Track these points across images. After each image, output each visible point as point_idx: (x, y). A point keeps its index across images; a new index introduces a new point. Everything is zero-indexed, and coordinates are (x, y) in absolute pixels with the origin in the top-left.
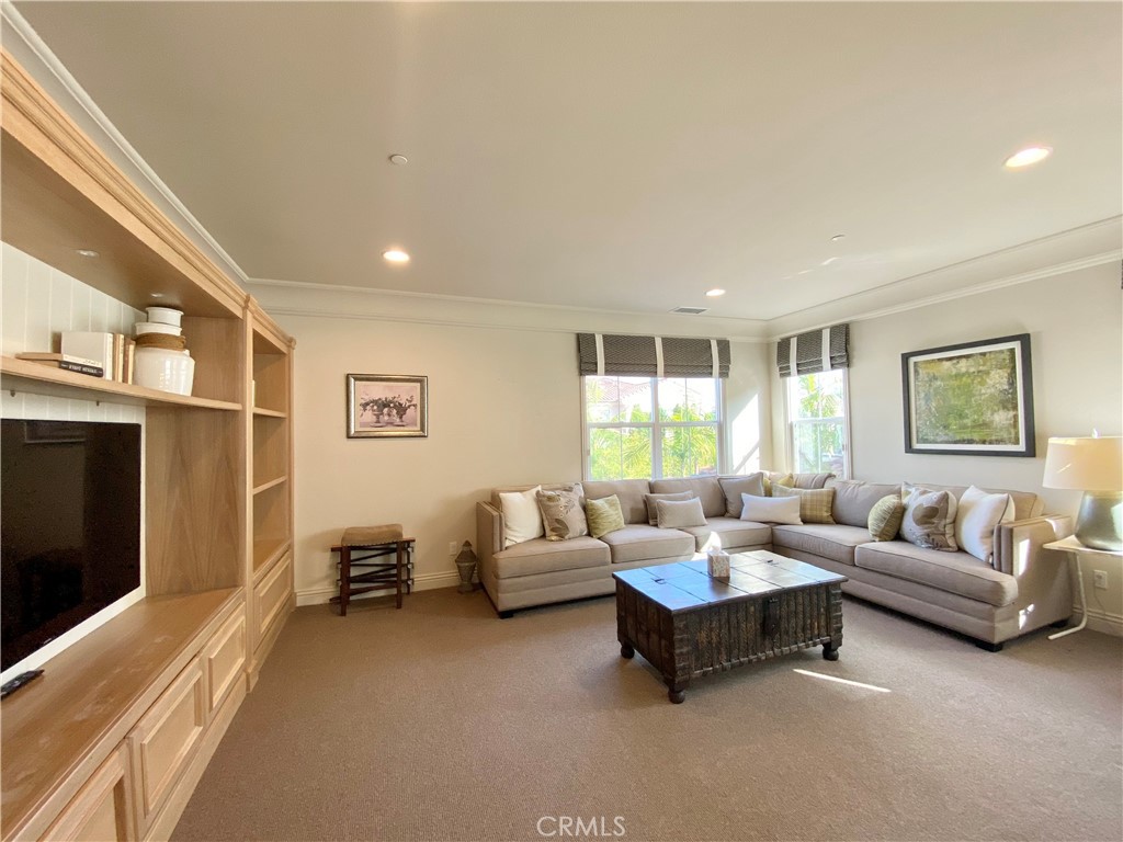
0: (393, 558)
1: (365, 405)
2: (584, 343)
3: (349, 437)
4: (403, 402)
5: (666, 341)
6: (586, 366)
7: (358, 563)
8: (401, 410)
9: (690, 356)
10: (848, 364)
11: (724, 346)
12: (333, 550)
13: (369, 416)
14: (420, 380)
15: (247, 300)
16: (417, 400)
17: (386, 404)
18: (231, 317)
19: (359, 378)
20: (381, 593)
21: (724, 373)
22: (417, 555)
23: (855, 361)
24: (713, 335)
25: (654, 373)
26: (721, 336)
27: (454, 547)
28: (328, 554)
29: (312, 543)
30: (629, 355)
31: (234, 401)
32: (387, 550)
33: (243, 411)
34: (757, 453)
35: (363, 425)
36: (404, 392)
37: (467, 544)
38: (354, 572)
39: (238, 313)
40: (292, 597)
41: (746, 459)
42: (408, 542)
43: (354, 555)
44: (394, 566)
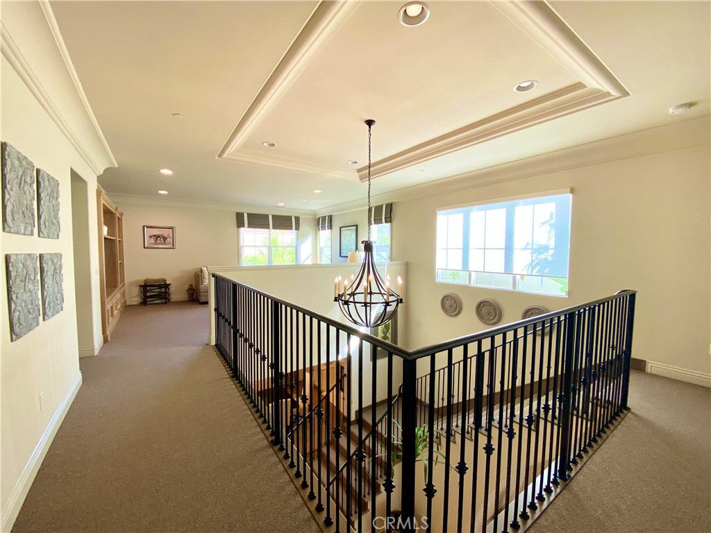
0: (163, 290)
1: (151, 237)
2: (239, 216)
3: (145, 248)
4: (165, 236)
5: (273, 216)
6: (240, 224)
7: (149, 291)
8: (165, 239)
9: (283, 222)
10: (331, 229)
11: (297, 219)
12: (140, 286)
13: (152, 240)
14: (172, 228)
15: (117, 208)
16: (171, 235)
17: (159, 236)
18: (112, 213)
19: (148, 227)
20: (159, 301)
21: (297, 228)
22: (172, 289)
23: (333, 228)
24: (293, 215)
25: (269, 228)
26: (297, 215)
27: (186, 287)
28: (138, 288)
29: (132, 284)
30: (258, 221)
31: (113, 236)
32: (160, 286)
33: (116, 240)
34: (311, 257)
35: (150, 244)
36: (166, 233)
37: (191, 285)
38: (148, 295)
39: (114, 212)
40: (125, 302)
41: (306, 259)
42: (169, 285)
43: (148, 288)
44: (164, 293)
